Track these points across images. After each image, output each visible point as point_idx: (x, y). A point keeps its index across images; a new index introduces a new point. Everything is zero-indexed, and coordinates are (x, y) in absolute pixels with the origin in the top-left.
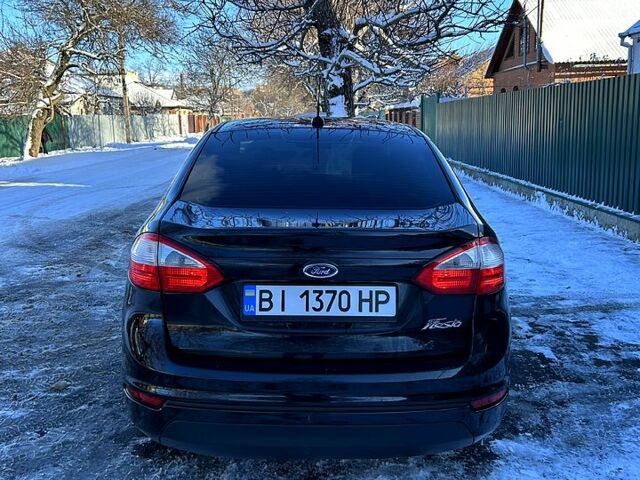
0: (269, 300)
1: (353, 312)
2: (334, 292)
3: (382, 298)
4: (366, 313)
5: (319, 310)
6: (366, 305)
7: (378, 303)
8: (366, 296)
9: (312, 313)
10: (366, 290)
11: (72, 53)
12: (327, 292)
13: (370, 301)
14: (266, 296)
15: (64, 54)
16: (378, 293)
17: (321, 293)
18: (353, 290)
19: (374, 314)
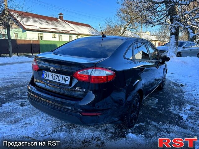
0: (46, 75)
1: (60, 82)
2: (58, 76)
3: (67, 79)
4: (63, 82)
5: (54, 79)
6: (63, 80)
7: (66, 80)
8: (64, 78)
9: (53, 80)
10: (64, 76)
11: (127, 27)
12: (56, 75)
13: (64, 79)
14: (46, 74)
15: (125, 27)
16: (66, 78)
17: (55, 75)
18: (61, 76)
19: (64, 83)
